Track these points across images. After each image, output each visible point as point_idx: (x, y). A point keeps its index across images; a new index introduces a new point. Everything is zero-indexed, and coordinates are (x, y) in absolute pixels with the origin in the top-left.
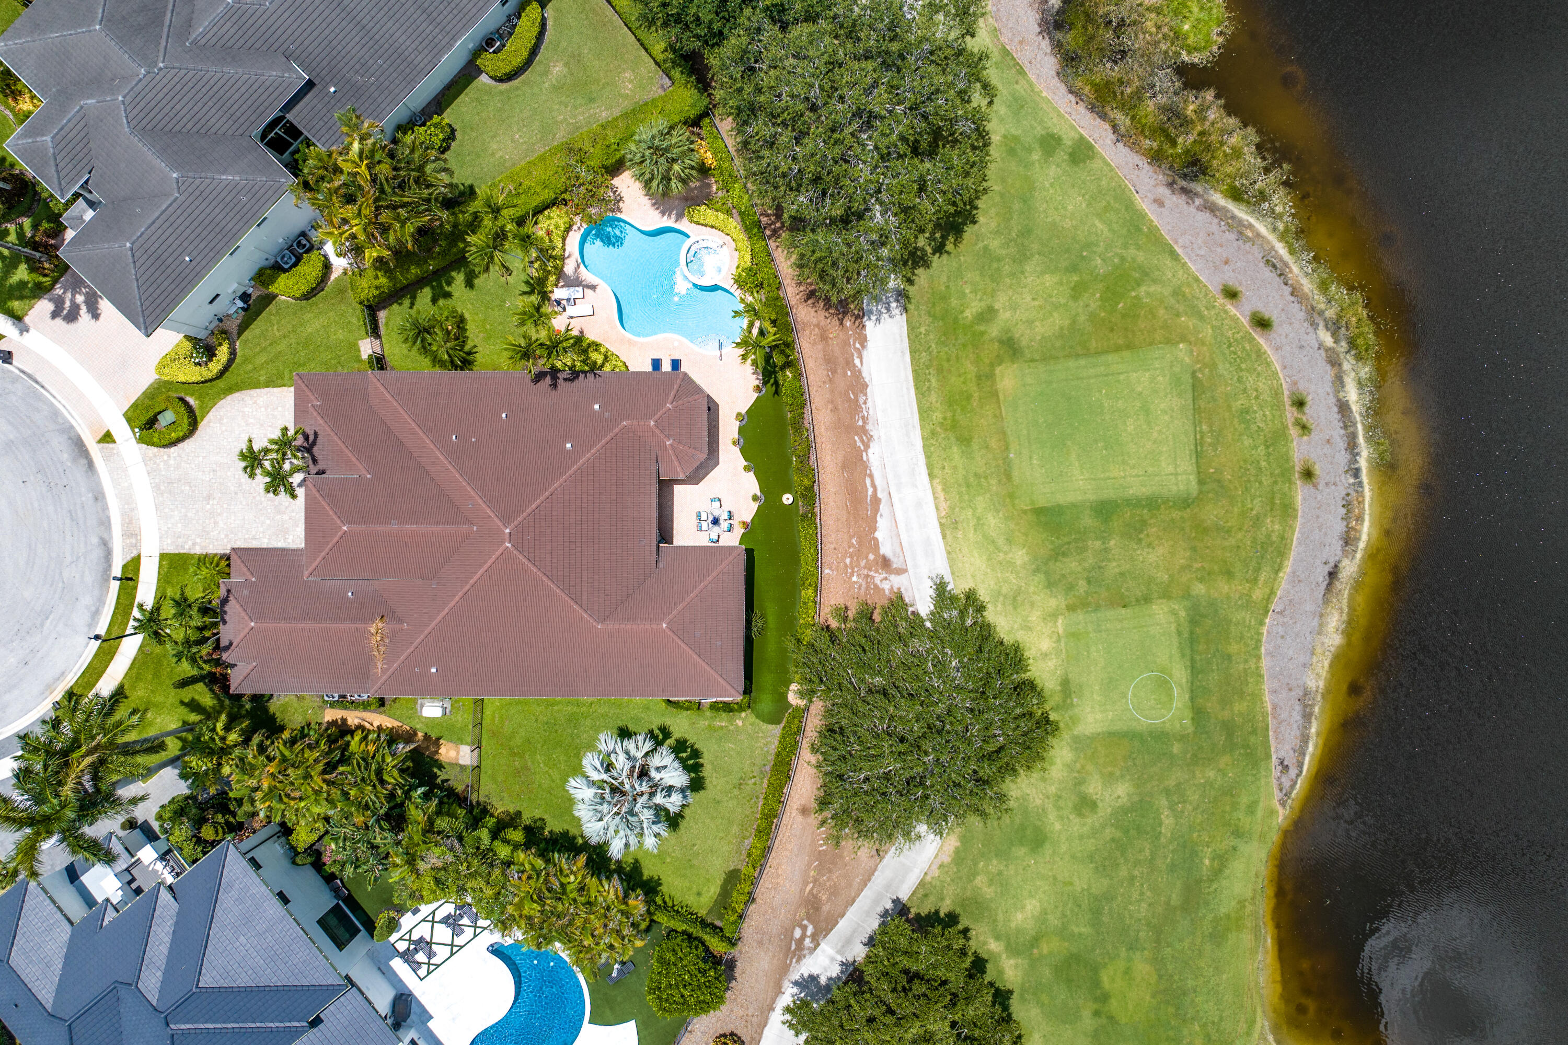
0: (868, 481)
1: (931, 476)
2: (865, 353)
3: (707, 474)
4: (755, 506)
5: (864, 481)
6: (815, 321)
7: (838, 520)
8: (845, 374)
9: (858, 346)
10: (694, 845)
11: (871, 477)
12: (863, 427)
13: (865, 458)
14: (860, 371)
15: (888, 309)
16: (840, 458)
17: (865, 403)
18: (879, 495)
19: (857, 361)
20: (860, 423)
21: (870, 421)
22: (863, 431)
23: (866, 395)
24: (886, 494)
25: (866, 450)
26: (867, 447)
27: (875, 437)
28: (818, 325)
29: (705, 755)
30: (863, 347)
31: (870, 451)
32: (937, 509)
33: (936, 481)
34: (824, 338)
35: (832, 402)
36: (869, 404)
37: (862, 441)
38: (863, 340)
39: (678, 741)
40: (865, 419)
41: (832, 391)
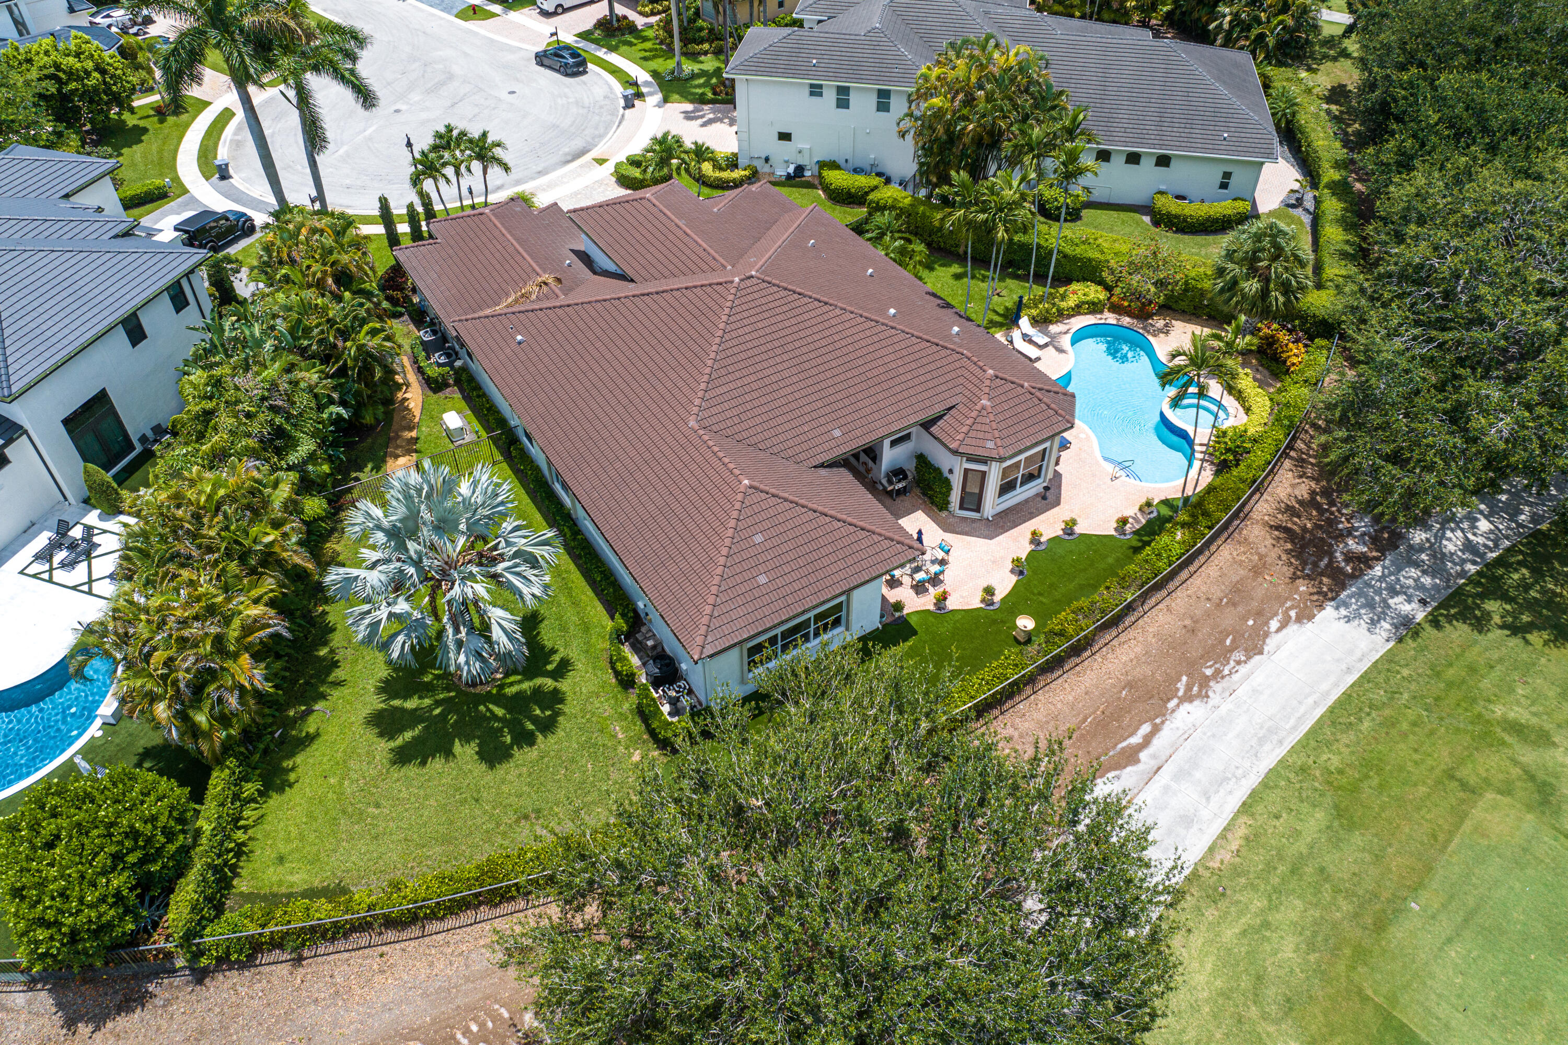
0: (1146, 728)
1: (1246, 808)
2: (1293, 628)
3: (967, 534)
4: (975, 602)
5: (1141, 723)
6: (1263, 550)
7: (1056, 718)
8: (1245, 619)
9: (1293, 614)
10: (378, 806)
11: (1156, 729)
12: (1207, 679)
13: (1172, 704)
14: (1267, 635)
15: (1373, 623)
16: (1138, 673)
17: (1239, 663)
18: (1143, 755)
19: (1274, 624)
20: (1209, 672)
21: (1225, 683)
22: (1205, 682)
23: (1249, 658)
24: (1154, 764)
25: (1182, 701)
26: (1188, 698)
27: (1211, 702)
28: (1261, 557)
29: (552, 739)
30: (1299, 620)
31: (1186, 707)
32: (1211, 850)
33: (1244, 819)
34: (1257, 571)
35: (1196, 622)
36: (1243, 669)
37: (1189, 688)
38: (1305, 616)
39: (556, 691)
40: (1218, 675)
41: (1208, 614)
